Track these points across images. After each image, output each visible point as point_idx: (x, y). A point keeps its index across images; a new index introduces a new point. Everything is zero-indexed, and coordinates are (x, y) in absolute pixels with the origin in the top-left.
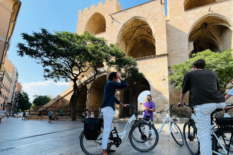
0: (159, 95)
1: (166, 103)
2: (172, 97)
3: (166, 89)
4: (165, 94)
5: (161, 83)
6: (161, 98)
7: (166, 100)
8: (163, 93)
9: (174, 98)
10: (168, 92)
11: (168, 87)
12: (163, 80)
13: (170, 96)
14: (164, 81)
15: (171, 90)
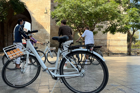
0: (41, 29)
1: (47, 38)
2: (52, 31)
3: (47, 23)
4: (47, 29)
5: (43, 17)
6: (43, 32)
7: (47, 35)
8: (45, 27)
9: (54, 33)
10: (50, 26)
11: (50, 22)
12: (45, 13)
13: (51, 30)
14: (46, 15)
15: (52, 24)
